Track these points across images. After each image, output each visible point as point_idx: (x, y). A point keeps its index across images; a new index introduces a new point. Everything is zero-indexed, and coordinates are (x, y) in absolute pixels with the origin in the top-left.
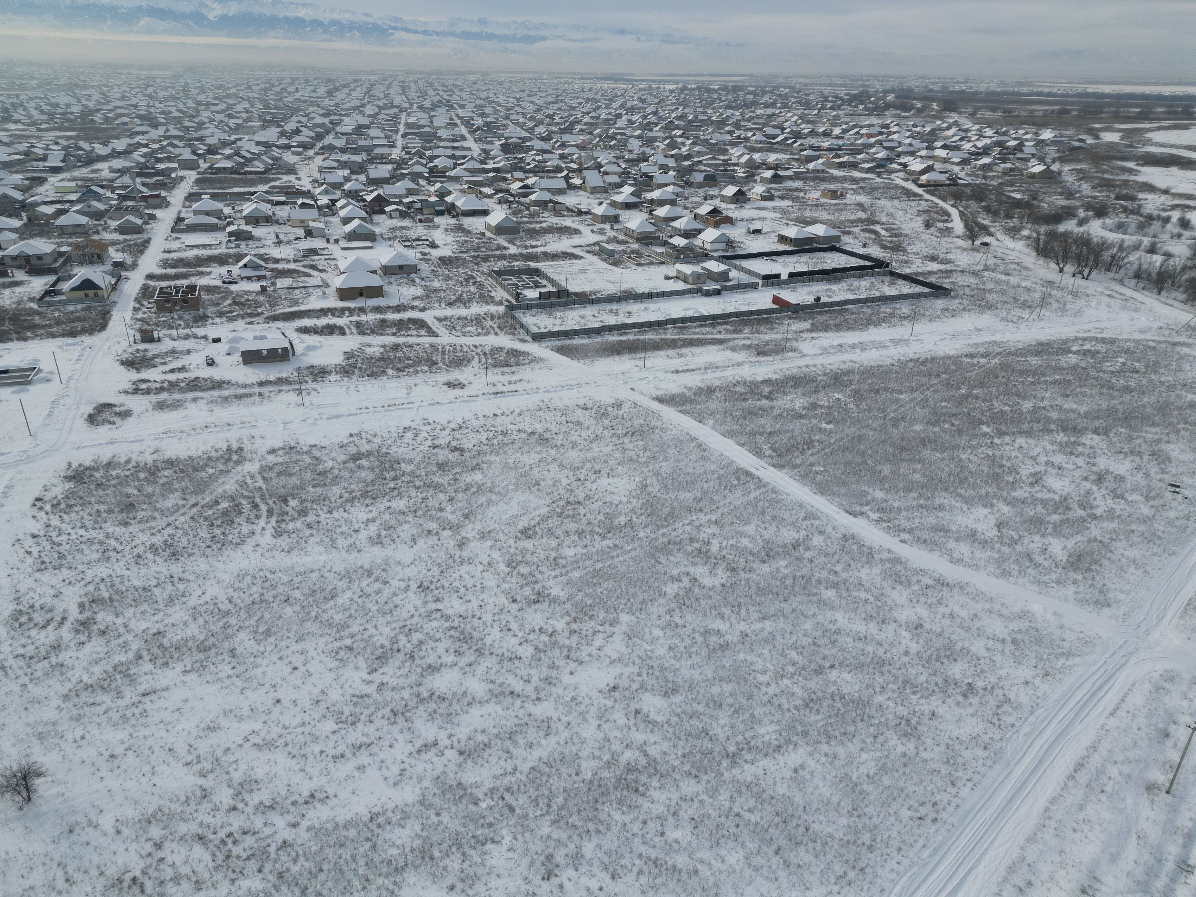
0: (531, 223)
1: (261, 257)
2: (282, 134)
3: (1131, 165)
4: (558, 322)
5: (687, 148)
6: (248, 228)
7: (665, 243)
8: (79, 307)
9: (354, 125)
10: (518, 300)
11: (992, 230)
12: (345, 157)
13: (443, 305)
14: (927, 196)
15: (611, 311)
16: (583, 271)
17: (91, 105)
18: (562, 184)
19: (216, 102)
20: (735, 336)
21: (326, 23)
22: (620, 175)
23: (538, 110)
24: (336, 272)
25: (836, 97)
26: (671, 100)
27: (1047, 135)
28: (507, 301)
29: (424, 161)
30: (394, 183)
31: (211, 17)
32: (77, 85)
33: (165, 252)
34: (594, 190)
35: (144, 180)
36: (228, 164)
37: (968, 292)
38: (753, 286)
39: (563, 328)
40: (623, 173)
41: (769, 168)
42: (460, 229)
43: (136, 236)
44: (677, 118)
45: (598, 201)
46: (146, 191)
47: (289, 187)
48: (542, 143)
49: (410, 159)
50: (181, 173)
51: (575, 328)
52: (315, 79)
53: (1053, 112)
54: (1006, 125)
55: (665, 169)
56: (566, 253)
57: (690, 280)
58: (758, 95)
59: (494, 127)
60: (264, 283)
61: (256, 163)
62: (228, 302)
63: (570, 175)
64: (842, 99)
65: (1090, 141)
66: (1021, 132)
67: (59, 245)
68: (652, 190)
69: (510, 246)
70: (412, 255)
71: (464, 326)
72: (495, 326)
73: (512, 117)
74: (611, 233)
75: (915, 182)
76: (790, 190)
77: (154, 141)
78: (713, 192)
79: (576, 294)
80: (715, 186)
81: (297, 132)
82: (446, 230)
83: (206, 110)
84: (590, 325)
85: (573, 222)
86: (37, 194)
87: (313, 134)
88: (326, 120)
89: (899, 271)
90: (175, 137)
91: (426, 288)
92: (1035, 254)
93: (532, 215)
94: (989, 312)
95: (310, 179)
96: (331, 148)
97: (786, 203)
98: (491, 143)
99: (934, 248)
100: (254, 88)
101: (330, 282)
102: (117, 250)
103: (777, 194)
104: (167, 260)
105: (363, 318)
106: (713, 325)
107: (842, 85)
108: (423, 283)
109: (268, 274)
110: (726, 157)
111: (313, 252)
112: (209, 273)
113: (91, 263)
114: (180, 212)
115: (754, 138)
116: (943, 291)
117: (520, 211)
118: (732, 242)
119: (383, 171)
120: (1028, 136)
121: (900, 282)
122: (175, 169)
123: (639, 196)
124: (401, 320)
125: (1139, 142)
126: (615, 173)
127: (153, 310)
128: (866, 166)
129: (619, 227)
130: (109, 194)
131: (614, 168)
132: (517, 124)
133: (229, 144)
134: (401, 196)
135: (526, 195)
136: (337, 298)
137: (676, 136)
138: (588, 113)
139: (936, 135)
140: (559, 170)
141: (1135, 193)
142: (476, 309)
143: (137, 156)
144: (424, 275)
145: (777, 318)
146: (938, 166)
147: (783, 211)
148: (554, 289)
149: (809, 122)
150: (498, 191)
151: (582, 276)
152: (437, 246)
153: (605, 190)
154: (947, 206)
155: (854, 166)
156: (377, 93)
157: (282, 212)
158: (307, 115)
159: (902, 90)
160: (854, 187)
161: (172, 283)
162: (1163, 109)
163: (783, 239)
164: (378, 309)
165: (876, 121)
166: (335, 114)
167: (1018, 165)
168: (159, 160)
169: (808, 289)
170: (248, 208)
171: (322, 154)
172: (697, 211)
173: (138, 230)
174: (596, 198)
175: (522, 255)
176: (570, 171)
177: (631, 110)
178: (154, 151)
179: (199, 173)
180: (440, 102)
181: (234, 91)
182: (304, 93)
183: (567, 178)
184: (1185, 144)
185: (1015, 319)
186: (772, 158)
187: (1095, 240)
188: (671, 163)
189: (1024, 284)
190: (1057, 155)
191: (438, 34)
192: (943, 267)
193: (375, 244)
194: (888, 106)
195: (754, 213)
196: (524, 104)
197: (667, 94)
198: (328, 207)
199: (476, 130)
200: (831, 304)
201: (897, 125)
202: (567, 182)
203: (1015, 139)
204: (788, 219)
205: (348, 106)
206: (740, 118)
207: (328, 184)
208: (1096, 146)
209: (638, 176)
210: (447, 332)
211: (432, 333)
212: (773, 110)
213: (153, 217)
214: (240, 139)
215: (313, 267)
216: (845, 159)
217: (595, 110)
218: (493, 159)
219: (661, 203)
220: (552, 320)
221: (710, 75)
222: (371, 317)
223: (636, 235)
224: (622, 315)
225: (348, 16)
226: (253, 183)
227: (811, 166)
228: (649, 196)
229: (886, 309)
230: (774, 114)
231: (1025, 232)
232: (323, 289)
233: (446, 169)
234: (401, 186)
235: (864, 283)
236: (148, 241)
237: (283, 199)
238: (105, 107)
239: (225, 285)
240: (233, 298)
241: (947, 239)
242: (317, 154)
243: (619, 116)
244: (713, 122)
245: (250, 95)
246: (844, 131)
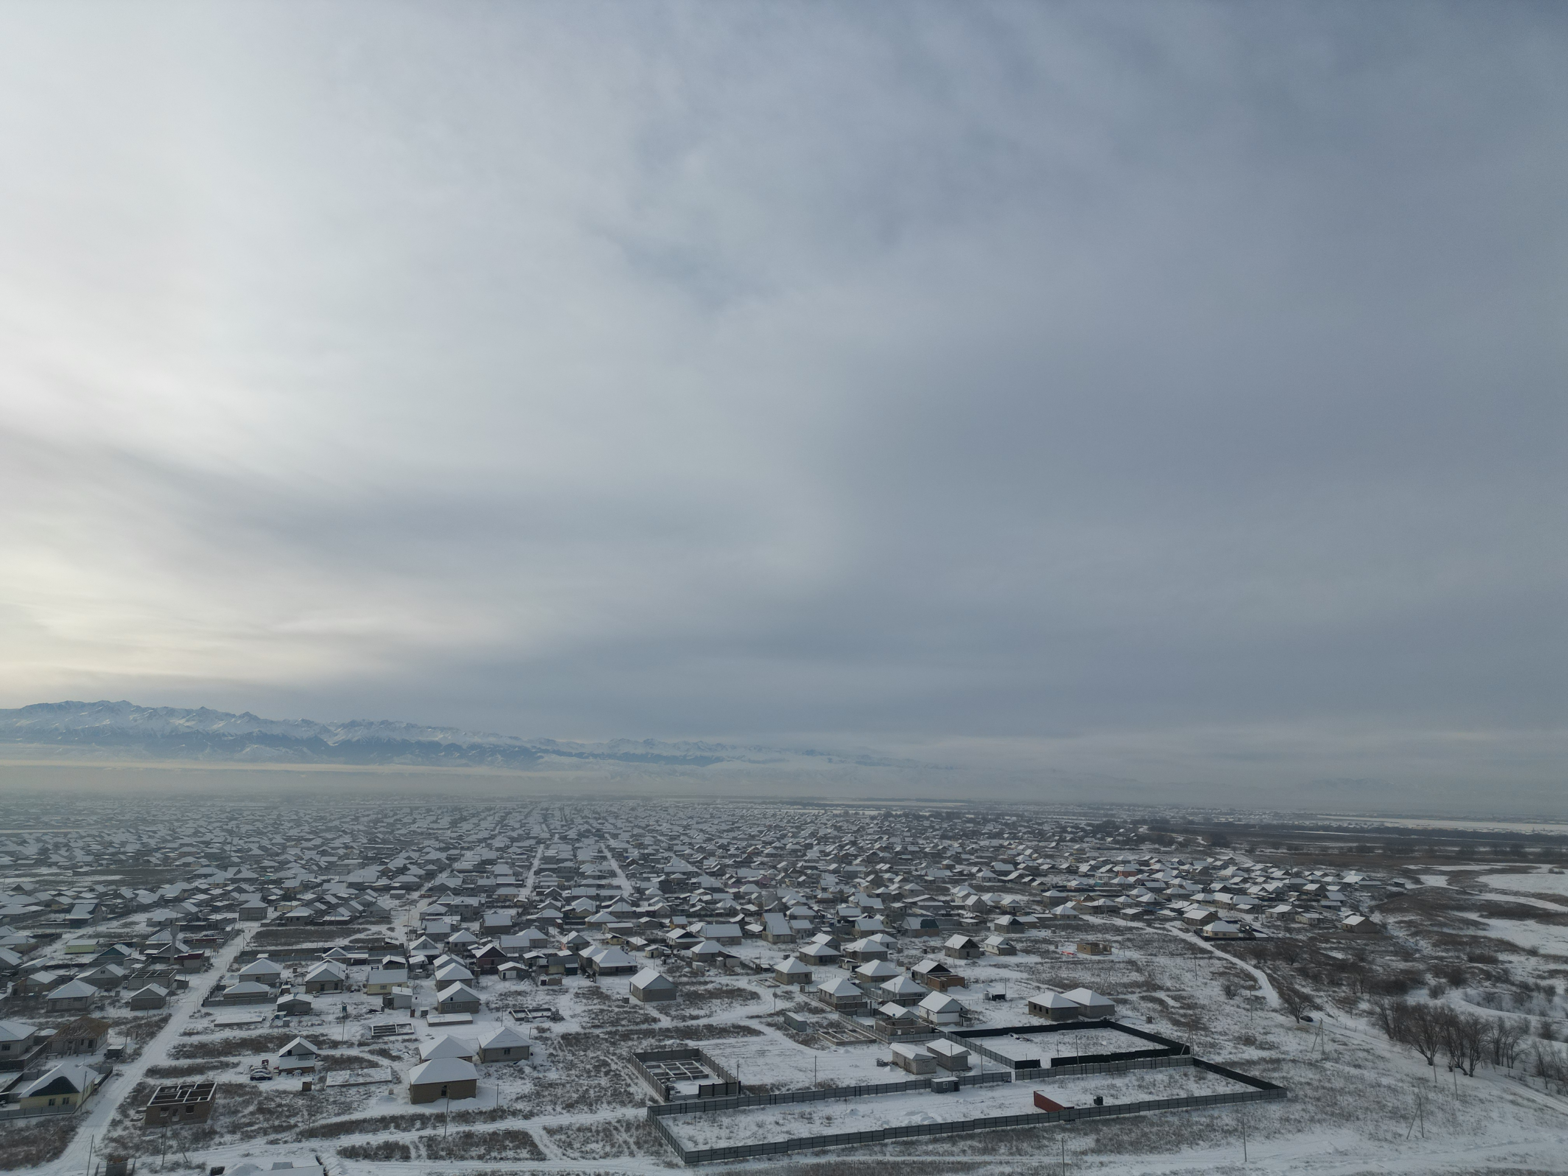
0: (693, 984)
1: (317, 1040)
2: (384, 873)
3: (1473, 916)
4: (724, 1133)
5: (896, 885)
6: (308, 998)
7: (875, 1013)
8: (34, 1121)
9: (478, 859)
10: (667, 1098)
11: (1318, 1001)
12: (457, 901)
13: (559, 1109)
14: (1218, 953)
15: (802, 1116)
16: (762, 1053)
17: (153, 843)
18: (736, 931)
19: (311, 837)
20: (987, 1158)
21: (465, 747)
22: (812, 919)
23: (709, 840)
24: (414, 1060)
25: (1076, 827)
26: (873, 827)
27: (1352, 877)
28: (652, 1100)
29: (559, 904)
30: (515, 933)
31: (330, 743)
32: (144, 821)
33: (184, 1034)
34: (778, 939)
35: (189, 935)
36: (304, 912)
37: (1310, 1092)
38: (1004, 1079)
39: (731, 1144)
40: (815, 917)
41: (1004, 913)
42: (596, 993)
43: (152, 1012)
44: (881, 849)
45: (782, 954)
46: (185, 950)
47: (377, 940)
48: (712, 879)
49: (542, 901)
50: (238, 926)
51: (750, 1143)
52: (440, 808)
53: (1350, 849)
54: (1297, 865)
55: (870, 912)
56: (739, 1027)
57: (914, 1067)
58: (979, 823)
59: (653, 861)
60: (308, 1079)
61: (341, 910)
62: (251, 1108)
63: (747, 919)
64: (1083, 830)
65: (1410, 886)
66: (1318, 873)
67: (41, 1027)
68: (854, 940)
69: (662, 1017)
70: (525, 1032)
71: (586, 1142)
72: (631, 1141)
73: (676, 848)
74: (800, 998)
75: (1198, 933)
76: (1036, 941)
77: (217, 886)
78: (935, 942)
79: (751, 1088)
80: (937, 935)
81: (403, 870)
82: (577, 995)
83: (295, 846)
84: (772, 1139)
85: (750, 982)
86: (40, 957)
87: (422, 872)
88: (443, 856)
89: (1205, 1059)
90: (245, 880)
91: (537, 1082)
92: (1386, 1036)
93: (694, 974)
94: (1348, 1124)
95: (406, 930)
96: (442, 889)
97: (1033, 959)
98: (648, 879)
99: (1246, 1026)
100: (362, 819)
101: (403, 1076)
102: (120, 1034)
103: (1019, 946)
104: (184, 1046)
105: (440, 1131)
106: (952, 1140)
107: (1080, 814)
108: (535, 1074)
109: (319, 1064)
110: (948, 898)
111: (390, 1030)
112: (235, 1065)
113: (77, 1052)
114: (222, 978)
115: (980, 875)
116: (1274, 1092)
117: (679, 968)
118: (967, 1011)
119: (504, 916)
120: (1329, 879)
121: (1211, 1076)
122: (233, 921)
123: (837, 948)
124: (494, 1133)
125: (1473, 887)
126: (805, 917)
127: (139, 1124)
128: (1130, 911)
129: (812, 989)
130: (136, 955)
131: (803, 911)
132: (683, 857)
133: (312, 888)
134: (522, 950)
135: (688, 947)
136: (408, 1100)
137: (881, 871)
138: (770, 843)
139: (1211, 875)
140: (733, 912)
141: (1492, 954)
142: (606, 1114)
143: (189, 906)
144: (537, 1061)
145: (1045, 1130)
146: (1222, 913)
147: (1031, 970)
148: (720, 1081)
149: (1047, 856)
150: (651, 942)
151: (761, 1061)
152: (562, 1019)
153: (792, 939)
154: (1248, 967)
155: (1114, 911)
156: (512, 823)
157: (359, 974)
158: (420, 850)
159: (1156, 821)
160: (1119, 938)
161: (180, 1081)
162: (1487, 849)
163: (1036, 1009)
164: (464, 1117)
165: (1131, 857)
166: (455, 848)
167: (1327, 914)
168: (216, 910)
169: (1082, 1084)
170: (315, 969)
171: (430, 896)
172: (915, 968)
173: (158, 1003)
174: (780, 950)
175: (677, 1030)
176: (746, 915)
177: (823, 840)
178: (214, 898)
179: (263, 925)
180: (588, 831)
181: (337, 823)
182: (422, 825)
183: (742, 923)
184: (1532, 891)
185: (1389, 1136)
186: (1007, 900)
187: (1462, 1018)
188: (878, 904)
189: (1385, 1081)
190: (1373, 903)
191: (595, 756)
192: (1265, 1054)
193: (477, 1016)
194: (1142, 839)
195: (993, 973)
196: (691, 833)
197: (868, 821)
198: (422, 966)
199: (629, 864)
200: (1120, 1109)
201: (1159, 861)
202: (743, 929)
203: (1312, 882)
204: (1039, 981)
205: (474, 838)
206: (960, 850)
207: (428, 935)
208: (1420, 892)
209: (835, 921)
210: (559, 1152)
211: (538, 1155)
212: (1001, 841)
213: (184, 985)
214: (328, 881)
215: (384, 1053)
216: (1101, 902)
217: (779, 839)
218: (648, 899)
219: (867, 957)
220: (716, 1131)
221: (918, 800)
222: (452, 1130)
223: (835, 1001)
224: (818, 1122)
225: (492, 740)
226: (330, 936)
227: (1059, 910)
228: (851, 947)
229: (1199, 1118)
230: (1002, 846)
231: (1364, 1006)
232: (391, 1086)
233: (587, 913)
234: (523, 937)
235: (1160, 1076)
236: (166, 1020)
237: (366, 956)
238: (169, 845)
239: (254, 1083)
240: (260, 1103)
241: (1260, 1013)
242: (422, 897)
243: (810, 846)
244: (926, 854)
245: (356, 828)
246: (1094, 868)
